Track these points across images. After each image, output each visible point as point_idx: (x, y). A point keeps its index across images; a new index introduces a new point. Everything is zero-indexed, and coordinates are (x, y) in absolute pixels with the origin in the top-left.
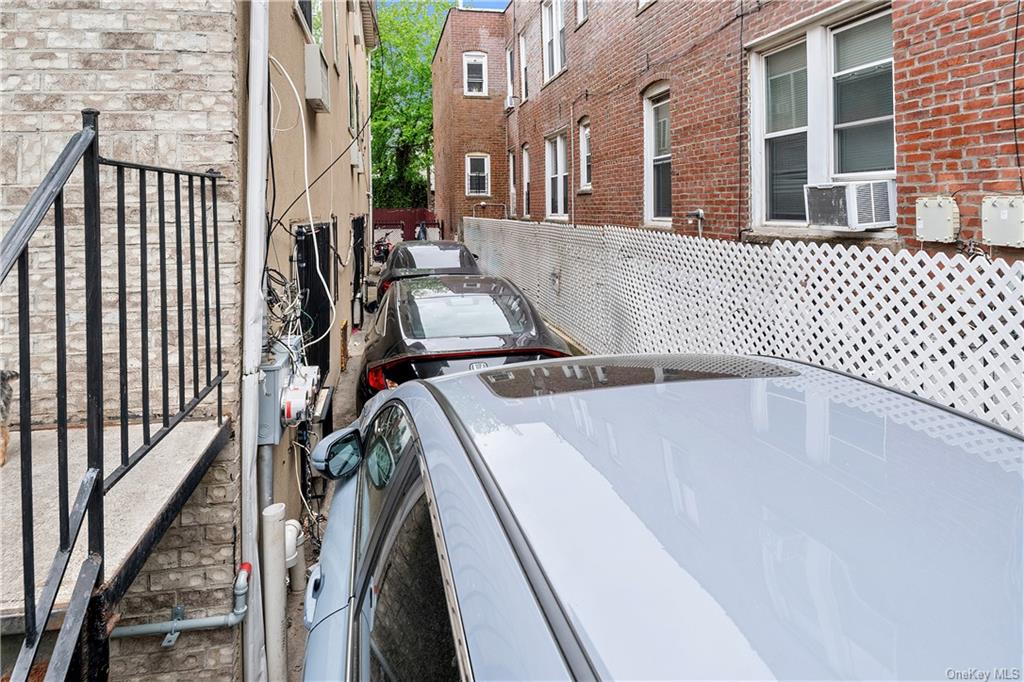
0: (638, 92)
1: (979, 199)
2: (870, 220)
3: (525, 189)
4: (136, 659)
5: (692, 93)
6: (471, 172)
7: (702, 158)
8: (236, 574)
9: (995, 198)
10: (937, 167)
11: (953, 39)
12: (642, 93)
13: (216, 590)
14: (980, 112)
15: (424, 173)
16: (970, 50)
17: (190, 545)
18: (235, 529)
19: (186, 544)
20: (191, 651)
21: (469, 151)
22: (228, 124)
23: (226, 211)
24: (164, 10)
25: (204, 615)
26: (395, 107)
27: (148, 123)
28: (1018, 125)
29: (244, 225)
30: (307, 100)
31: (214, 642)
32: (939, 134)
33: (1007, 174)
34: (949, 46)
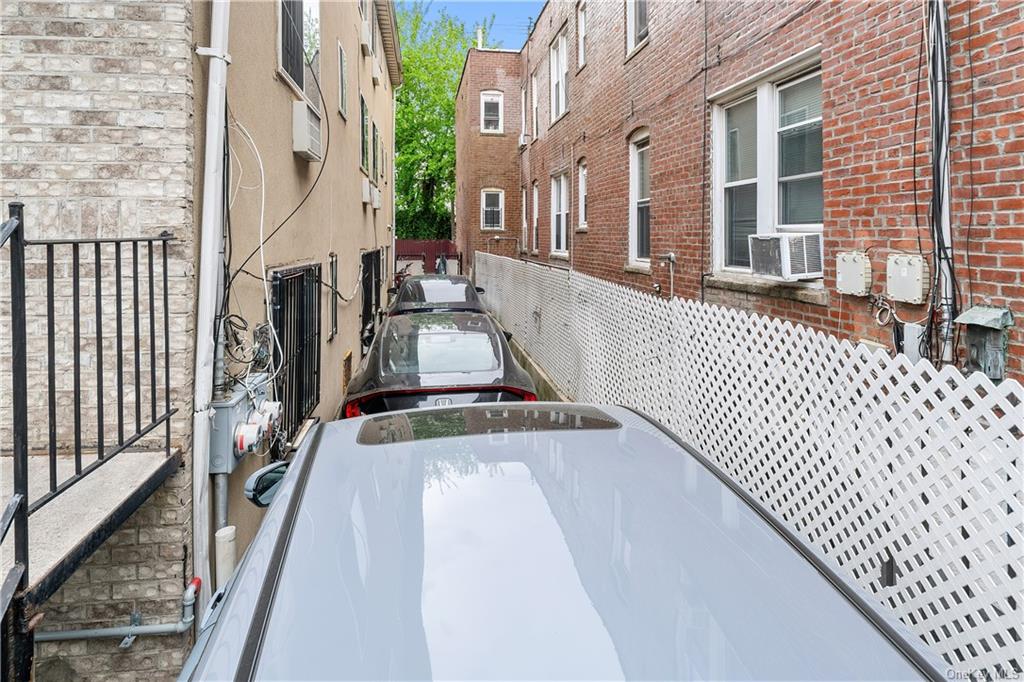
0: (624, 137)
1: (885, 256)
2: (803, 272)
3: (535, 225)
4: (101, 658)
5: (667, 141)
6: (487, 206)
7: (675, 203)
8: (185, 587)
9: (897, 256)
10: (854, 223)
11: (869, 102)
12: (629, 138)
13: (169, 601)
14: (888, 172)
15: (448, 205)
16: (882, 113)
17: (145, 560)
18: (185, 548)
19: (143, 559)
20: (147, 653)
21: (485, 187)
22: (180, 190)
23: (176, 267)
24: (126, 91)
25: (158, 622)
26: (422, 141)
27: (112, 190)
28: (918, 187)
29: (197, 278)
30: (294, 153)
31: (167, 646)
32: (857, 192)
33: (909, 233)
34: (866, 108)
